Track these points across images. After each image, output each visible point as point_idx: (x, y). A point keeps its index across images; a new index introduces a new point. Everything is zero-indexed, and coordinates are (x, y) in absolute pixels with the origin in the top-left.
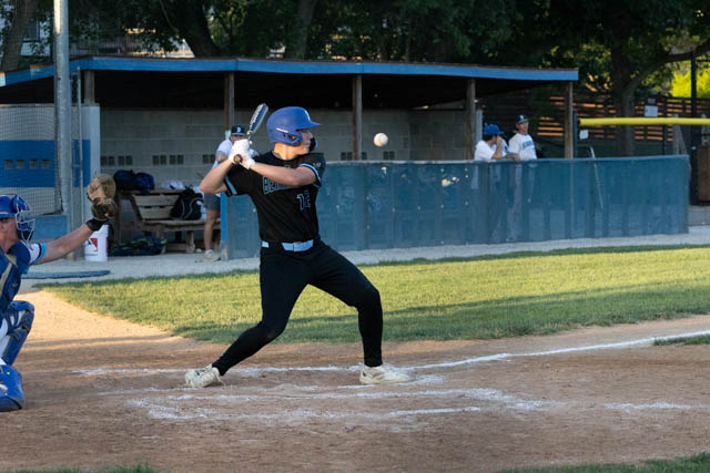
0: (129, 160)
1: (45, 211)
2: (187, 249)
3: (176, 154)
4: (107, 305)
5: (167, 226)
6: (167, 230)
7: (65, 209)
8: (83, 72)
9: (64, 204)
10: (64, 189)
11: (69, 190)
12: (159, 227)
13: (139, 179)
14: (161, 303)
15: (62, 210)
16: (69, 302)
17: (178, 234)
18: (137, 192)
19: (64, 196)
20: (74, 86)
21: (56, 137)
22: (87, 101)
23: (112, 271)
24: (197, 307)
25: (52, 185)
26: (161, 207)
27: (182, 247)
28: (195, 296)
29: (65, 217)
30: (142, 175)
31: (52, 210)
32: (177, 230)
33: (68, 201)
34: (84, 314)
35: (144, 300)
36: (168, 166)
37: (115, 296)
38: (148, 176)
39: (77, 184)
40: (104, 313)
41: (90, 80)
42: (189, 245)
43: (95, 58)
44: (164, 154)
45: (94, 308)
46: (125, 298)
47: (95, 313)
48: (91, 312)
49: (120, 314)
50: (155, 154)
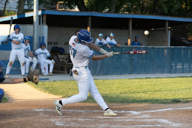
0: (57, 43)
4: (46, 89)
6: (68, 66)
8: (43, 15)
12: (66, 65)
13: (60, 49)
14: (64, 89)
16: (35, 88)
18: (59, 54)
20: (40, 19)
21: (33, 35)
22: (44, 24)
23: (49, 78)
30: (61, 48)
34: (40, 91)
35: (59, 88)
37: (50, 86)
38: (63, 49)
40: (45, 92)
41: (45, 17)
43: (47, 11)
44: (68, 42)
45: (42, 90)
46: (53, 87)
47: (43, 92)
48: (41, 91)
49: (50, 92)
50: (65, 42)
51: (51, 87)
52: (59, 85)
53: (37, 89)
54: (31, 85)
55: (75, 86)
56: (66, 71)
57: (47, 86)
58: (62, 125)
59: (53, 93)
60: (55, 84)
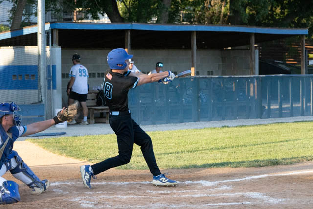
1: (33, 102)
2: (106, 121)
3: (101, 72)
4: (63, 150)
5: (96, 109)
6: (95, 112)
7: (43, 101)
8: (52, 30)
9: (43, 98)
10: (42, 90)
11: (45, 90)
12: (92, 110)
14: (91, 149)
15: (42, 101)
16: (44, 148)
17: (102, 114)
19: (42, 94)
20: (48, 37)
21: (39, 64)
22: (54, 45)
23: (67, 132)
24: (109, 151)
25: (36, 88)
26: (93, 100)
27: (103, 120)
28: (109, 146)
29: (43, 105)
31: (37, 101)
32: (100, 111)
33: (45, 96)
34: (52, 154)
35: (82, 147)
36: (97, 78)
37: (67, 145)
39: (49, 88)
40: (61, 154)
41: (56, 34)
42: (107, 119)
43: (58, 23)
44: (94, 72)
45: (56, 151)
46: (72, 146)
47: (57, 154)
48: (55, 153)
49: (69, 154)
51: (70, 147)
52: (83, 142)
53: (47, 150)
54: (37, 144)
55: (108, 143)
56: (92, 120)
57: (64, 144)
58: (91, 206)
59: (73, 156)
60: (76, 141)
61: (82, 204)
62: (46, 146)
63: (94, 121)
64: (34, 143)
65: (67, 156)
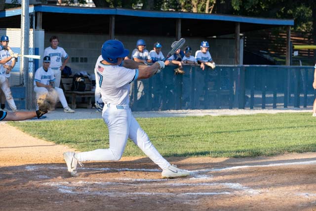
1: (14, 84)
2: (88, 107)
3: (84, 57)
4: (43, 134)
5: (78, 94)
6: (77, 96)
7: (25, 84)
8: (36, 13)
9: (24, 81)
10: (24, 73)
11: (27, 73)
14: (71, 134)
15: (23, 84)
16: (24, 132)
17: (84, 99)
18: (63, 76)
19: (24, 77)
20: (31, 20)
21: (21, 46)
22: (38, 28)
23: (47, 117)
25: (18, 71)
27: (84, 105)
28: (89, 131)
29: (25, 88)
31: (18, 84)
32: (82, 96)
33: (27, 79)
34: (32, 138)
35: (63, 132)
36: (80, 63)
37: (48, 129)
40: (41, 138)
41: (40, 17)
42: (89, 105)
43: (43, 6)
44: (77, 57)
45: (36, 135)
46: (53, 131)
47: (37, 138)
48: (34, 137)
49: (49, 138)
50: (73, 56)
51: (50, 131)
52: (63, 126)
53: (27, 133)
55: (89, 129)
56: (74, 104)
57: (44, 128)
58: (70, 192)
59: (53, 141)
60: (57, 125)
61: (60, 189)
62: (26, 129)
63: (75, 106)
64: (14, 126)
65: (47, 140)
